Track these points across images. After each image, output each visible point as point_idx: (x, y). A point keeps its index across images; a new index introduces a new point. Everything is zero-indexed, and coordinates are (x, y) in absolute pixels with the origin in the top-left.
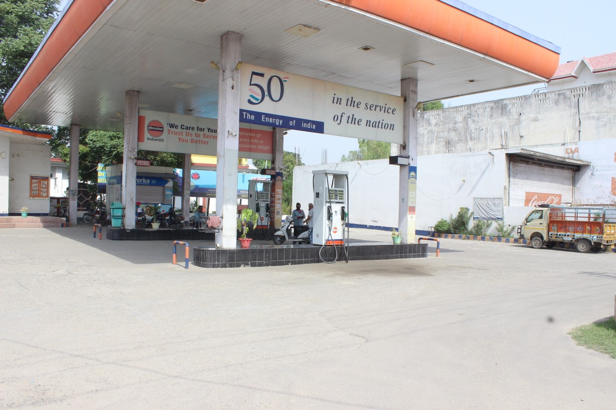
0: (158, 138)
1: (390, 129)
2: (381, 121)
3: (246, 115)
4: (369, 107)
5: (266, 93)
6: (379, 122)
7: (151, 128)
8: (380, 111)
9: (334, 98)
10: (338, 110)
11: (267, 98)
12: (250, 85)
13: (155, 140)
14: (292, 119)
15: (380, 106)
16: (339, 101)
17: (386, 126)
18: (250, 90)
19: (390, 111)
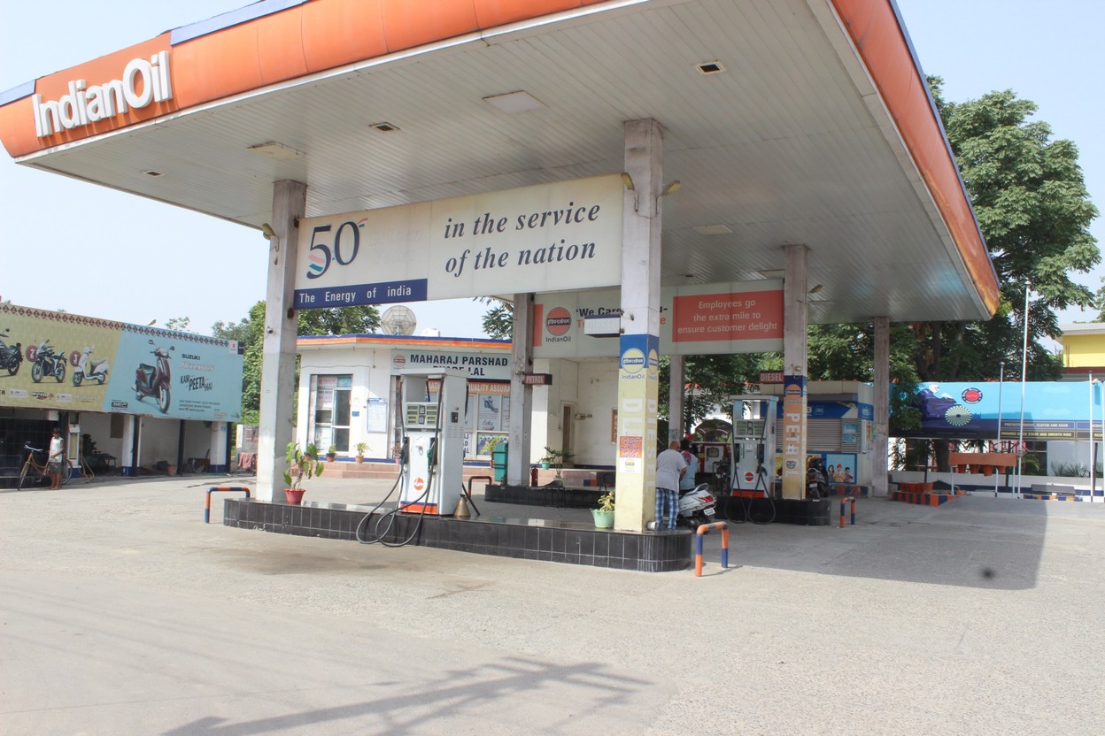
0: (562, 337)
1: (583, 257)
2: (559, 245)
3: (304, 296)
4: (526, 222)
5: (333, 255)
6: (552, 249)
7: (553, 321)
8: (556, 221)
9: (448, 227)
10: (455, 248)
11: (334, 263)
12: (312, 249)
13: (558, 340)
14: (370, 287)
15: (556, 213)
16: (459, 230)
17: (572, 253)
18: (312, 257)
19: (584, 215)
